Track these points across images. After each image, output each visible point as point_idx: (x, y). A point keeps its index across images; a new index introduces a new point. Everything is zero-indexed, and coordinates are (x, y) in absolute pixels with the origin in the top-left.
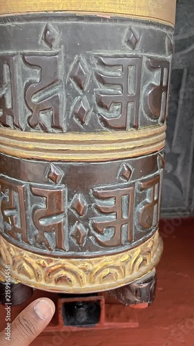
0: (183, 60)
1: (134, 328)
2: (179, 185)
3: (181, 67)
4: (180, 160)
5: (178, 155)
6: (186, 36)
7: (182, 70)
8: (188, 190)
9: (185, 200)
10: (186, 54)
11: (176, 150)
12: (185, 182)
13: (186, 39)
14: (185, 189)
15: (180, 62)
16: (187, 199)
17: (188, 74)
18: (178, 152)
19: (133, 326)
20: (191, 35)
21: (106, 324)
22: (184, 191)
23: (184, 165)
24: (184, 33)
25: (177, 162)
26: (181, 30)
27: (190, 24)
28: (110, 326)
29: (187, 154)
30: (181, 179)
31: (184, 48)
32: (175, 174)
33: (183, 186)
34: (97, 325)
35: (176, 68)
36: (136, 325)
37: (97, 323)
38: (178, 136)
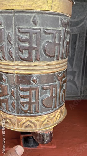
0: (77, 30)
1: (55, 148)
2: (76, 85)
3: (76, 33)
4: (76, 74)
5: (76, 72)
6: (79, 20)
7: (77, 34)
8: (80, 87)
9: (79, 92)
10: (78, 28)
11: (75, 70)
12: (79, 83)
13: (79, 21)
14: (79, 87)
15: (76, 31)
16: (80, 91)
17: (80, 36)
18: (76, 71)
19: (54, 147)
20: (81, 19)
21: (42, 146)
22: (78, 88)
23: (78, 77)
24: (78, 18)
25: (75, 75)
26: (76, 17)
27: (80, 15)
28: (43, 147)
29: (80, 71)
30: (77, 83)
31: (78, 25)
32: (74, 80)
33: (78, 86)
34: (38, 147)
35: (75, 34)
36: (55, 147)
37: (38, 146)
38: (75, 63)
